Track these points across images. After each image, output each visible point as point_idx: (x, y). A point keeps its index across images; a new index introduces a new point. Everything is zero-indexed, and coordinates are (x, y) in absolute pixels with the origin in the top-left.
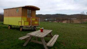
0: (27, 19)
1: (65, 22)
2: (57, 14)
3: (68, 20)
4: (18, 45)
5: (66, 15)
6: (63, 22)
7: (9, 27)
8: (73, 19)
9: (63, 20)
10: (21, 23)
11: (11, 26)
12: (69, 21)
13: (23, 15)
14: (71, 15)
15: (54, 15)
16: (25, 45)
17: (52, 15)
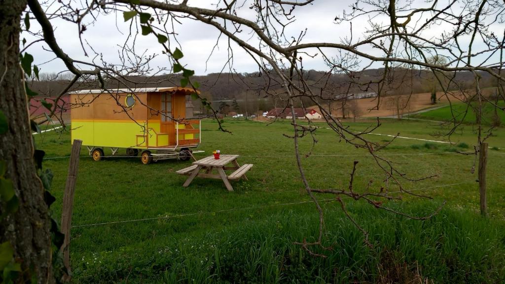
0: (162, 125)
6: (309, 116)
11: (100, 150)
13: (151, 116)
16: (186, 184)
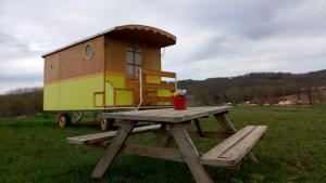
1: (287, 102)
2: (253, 75)
3: (298, 92)
4: (70, 172)
5: (289, 74)
6: (281, 103)
7: (63, 119)
8: (321, 88)
9: (280, 95)
10: (101, 96)
12: (305, 99)
13: (110, 67)
14: (311, 74)
15: (240, 78)
17: (234, 78)
